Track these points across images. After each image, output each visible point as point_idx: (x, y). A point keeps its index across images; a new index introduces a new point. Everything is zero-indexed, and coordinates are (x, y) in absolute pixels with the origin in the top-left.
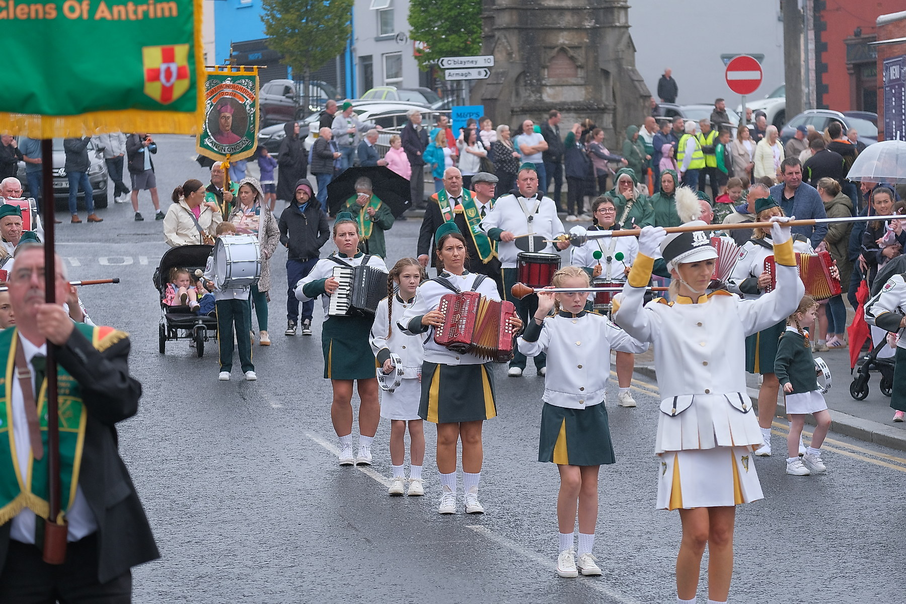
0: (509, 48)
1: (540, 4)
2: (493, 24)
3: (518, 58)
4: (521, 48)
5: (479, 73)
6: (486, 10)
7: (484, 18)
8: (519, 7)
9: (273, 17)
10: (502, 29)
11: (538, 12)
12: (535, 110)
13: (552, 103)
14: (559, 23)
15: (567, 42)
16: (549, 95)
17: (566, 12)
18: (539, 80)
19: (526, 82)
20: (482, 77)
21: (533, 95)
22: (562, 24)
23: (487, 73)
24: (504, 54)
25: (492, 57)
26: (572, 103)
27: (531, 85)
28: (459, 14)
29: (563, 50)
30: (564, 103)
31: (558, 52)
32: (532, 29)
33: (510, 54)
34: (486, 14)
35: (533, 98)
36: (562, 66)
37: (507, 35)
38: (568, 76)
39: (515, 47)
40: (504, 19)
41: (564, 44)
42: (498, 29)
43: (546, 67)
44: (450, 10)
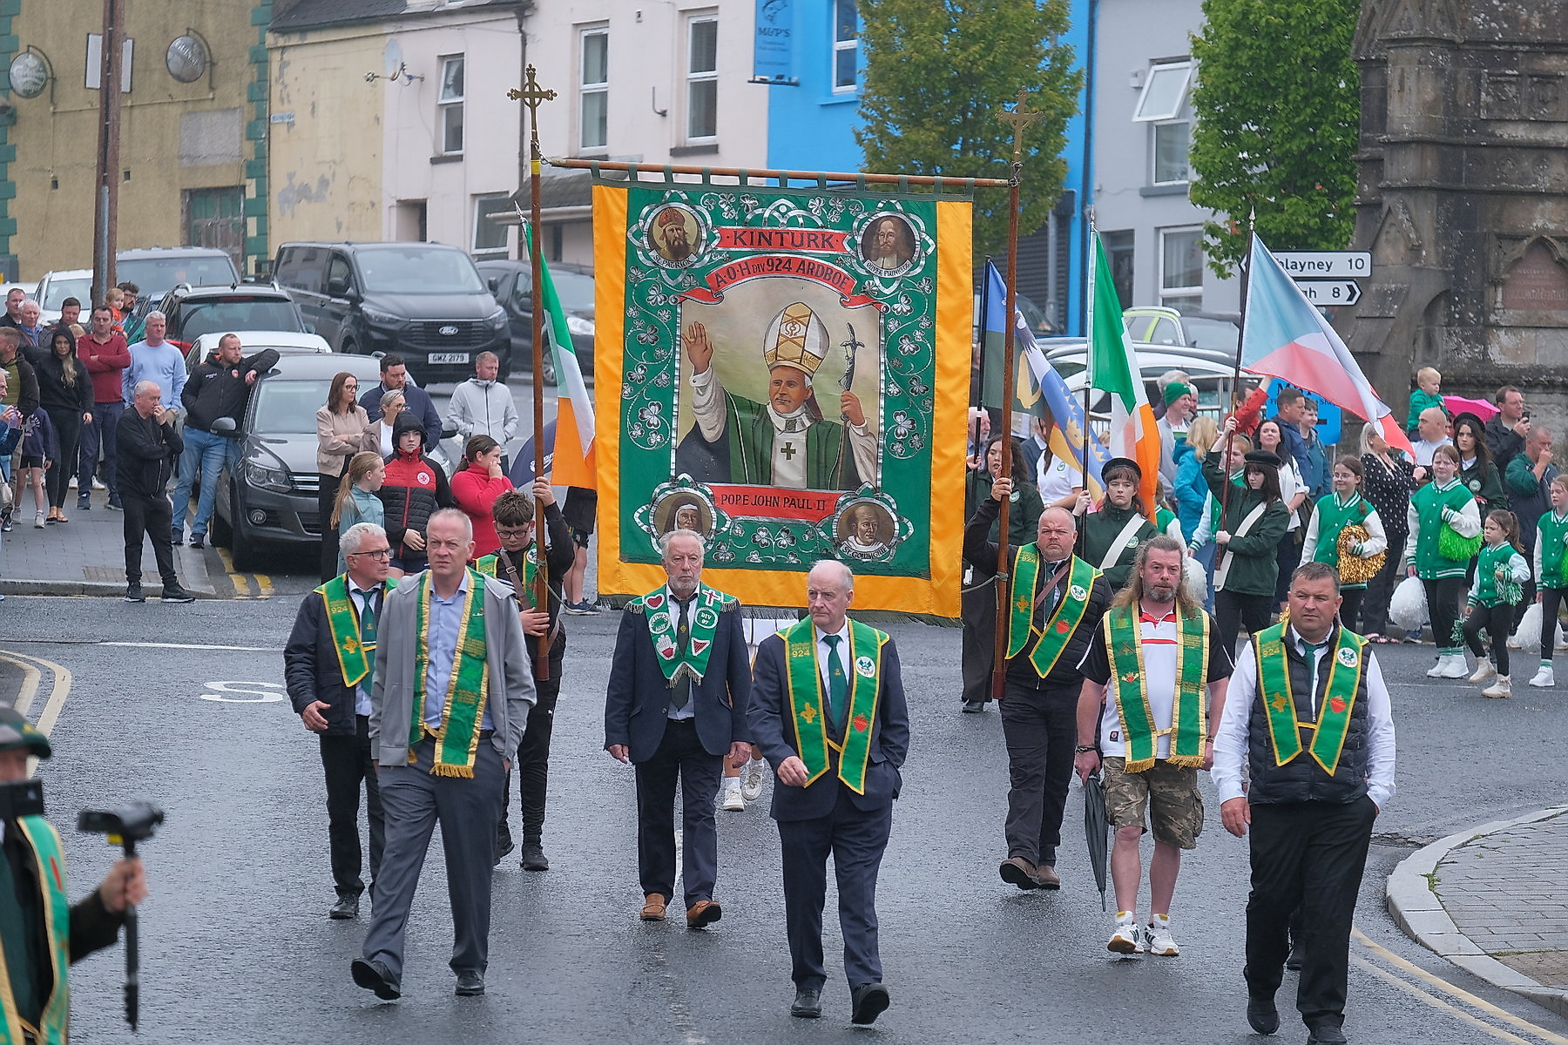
0: (1412, 236)
1: (1493, 134)
2: (1380, 178)
3: (1433, 260)
4: (1443, 237)
5: (1336, 293)
6: (1367, 143)
7: (1359, 161)
8: (1442, 138)
9: (883, 134)
10: (1398, 189)
11: (1486, 152)
12: (1470, 383)
13: (1512, 368)
14: (1536, 181)
15: (1552, 226)
16: (1503, 350)
17: (1554, 156)
18: (1482, 313)
19: (1450, 315)
20: (1343, 300)
21: (1465, 347)
22: (1544, 183)
23: (1353, 293)
24: (1402, 249)
25: (1366, 257)
26: (1557, 371)
27: (1463, 322)
28: (1311, 148)
29: (1542, 243)
30: (1539, 370)
31: (1530, 248)
32: (1471, 192)
33: (1415, 250)
34: (1366, 152)
35: (1466, 355)
36: (1537, 279)
37: (1411, 204)
38: (1552, 305)
39: (1428, 235)
40: (1403, 168)
41: (1546, 230)
42: (1389, 189)
43: (1503, 283)
44: (1291, 137)
